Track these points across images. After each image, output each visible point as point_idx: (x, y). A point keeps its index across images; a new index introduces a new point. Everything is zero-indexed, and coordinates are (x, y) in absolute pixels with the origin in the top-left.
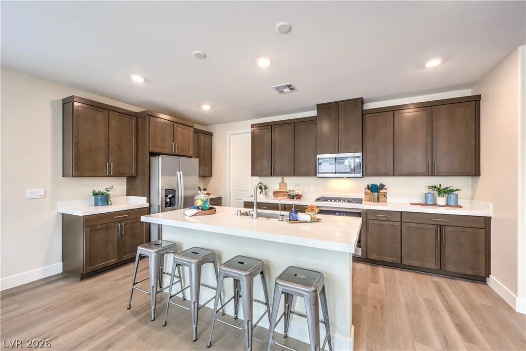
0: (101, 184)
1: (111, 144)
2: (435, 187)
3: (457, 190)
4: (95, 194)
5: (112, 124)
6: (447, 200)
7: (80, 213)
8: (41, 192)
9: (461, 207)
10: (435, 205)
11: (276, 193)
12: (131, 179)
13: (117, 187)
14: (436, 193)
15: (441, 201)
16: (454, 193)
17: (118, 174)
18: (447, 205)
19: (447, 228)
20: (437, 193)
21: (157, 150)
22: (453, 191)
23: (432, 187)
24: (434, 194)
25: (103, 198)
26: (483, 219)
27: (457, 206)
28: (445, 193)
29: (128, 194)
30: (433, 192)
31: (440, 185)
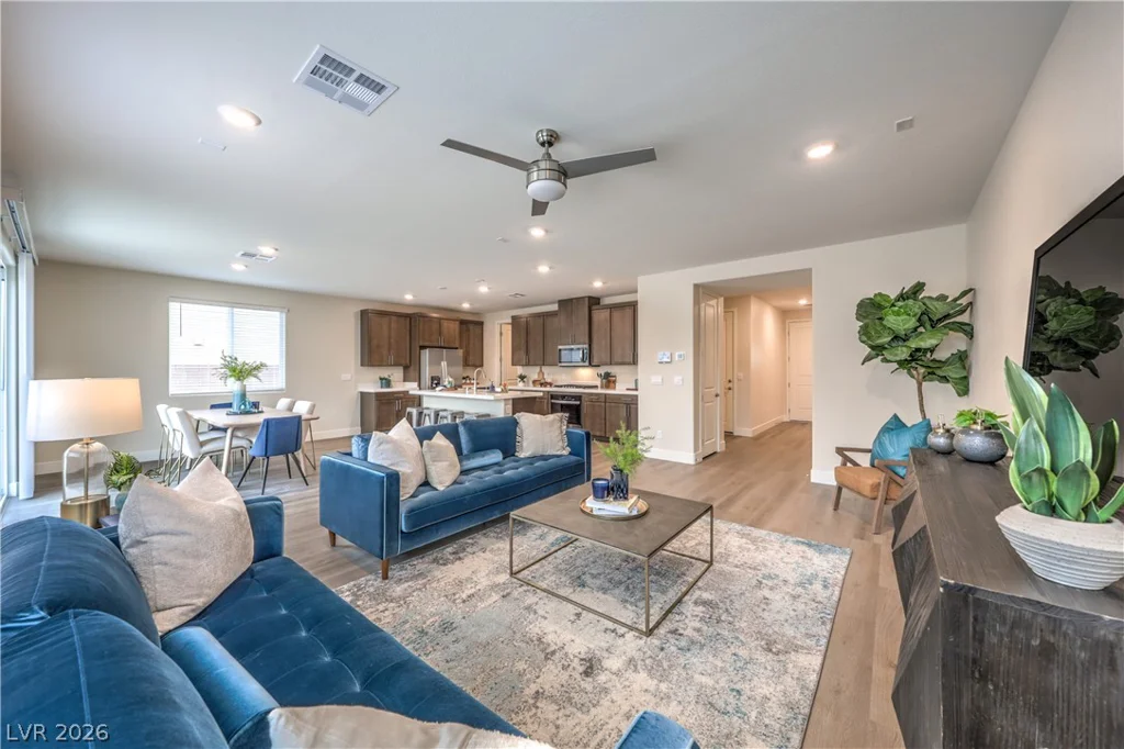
0: (385, 372)
1: (392, 340)
4: (381, 379)
5: (393, 325)
7: (372, 390)
8: (349, 378)
11: (534, 382)
12: (406, 368)
13: (396, 374)
17: (396, 364)
21: (426, 344)
25: (386, 382)
29: (405, 380)
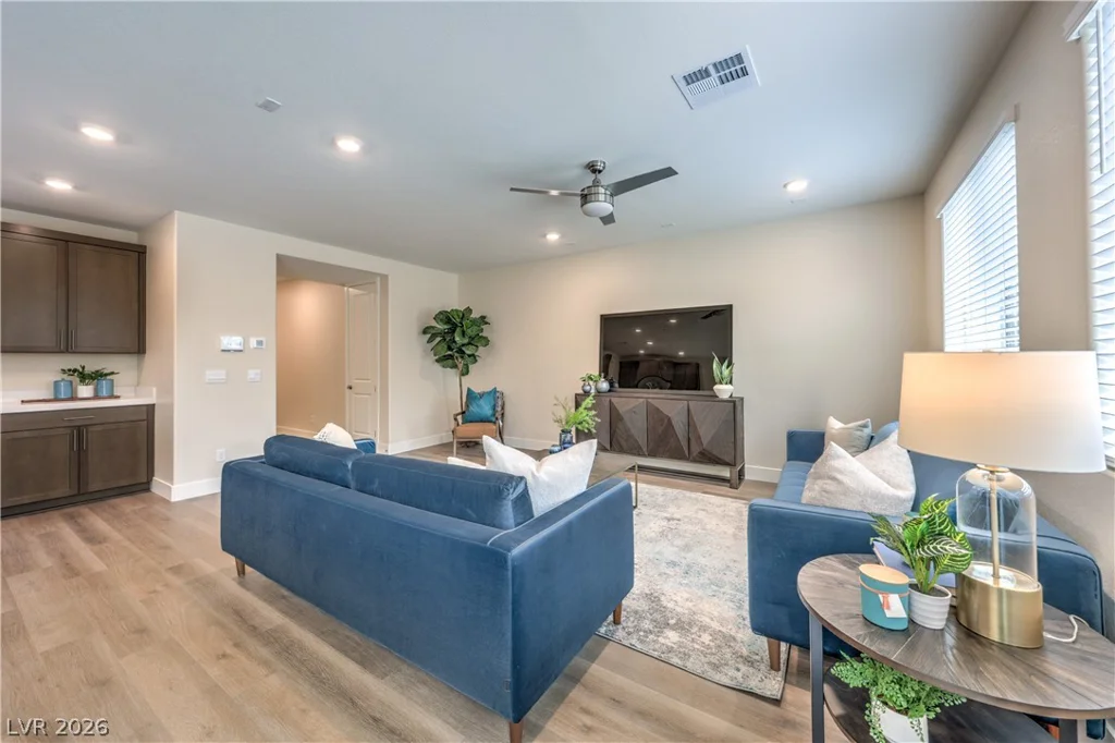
2: (75, 371)
3: (113, 373)
6: (96, 390)
9: (118, 397)
10: (73, 398)
14: (76, 379)
15: (85, 391)
16: (108, 377)
18: (96, 397)
19: (91, 429)
20: (78, 379)
22: (106, 375)
23: (70, 370)
24: (71, 382)
26: (145, 408)
27: (112, 397)
28: (93, 379)
30: (70, 378)
31: (83, 368)
